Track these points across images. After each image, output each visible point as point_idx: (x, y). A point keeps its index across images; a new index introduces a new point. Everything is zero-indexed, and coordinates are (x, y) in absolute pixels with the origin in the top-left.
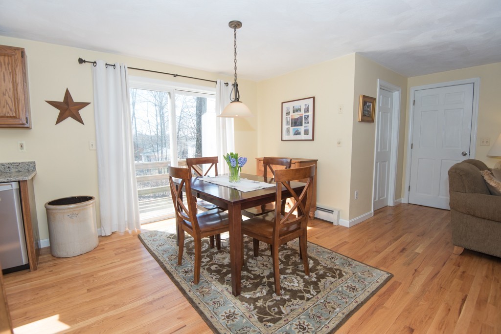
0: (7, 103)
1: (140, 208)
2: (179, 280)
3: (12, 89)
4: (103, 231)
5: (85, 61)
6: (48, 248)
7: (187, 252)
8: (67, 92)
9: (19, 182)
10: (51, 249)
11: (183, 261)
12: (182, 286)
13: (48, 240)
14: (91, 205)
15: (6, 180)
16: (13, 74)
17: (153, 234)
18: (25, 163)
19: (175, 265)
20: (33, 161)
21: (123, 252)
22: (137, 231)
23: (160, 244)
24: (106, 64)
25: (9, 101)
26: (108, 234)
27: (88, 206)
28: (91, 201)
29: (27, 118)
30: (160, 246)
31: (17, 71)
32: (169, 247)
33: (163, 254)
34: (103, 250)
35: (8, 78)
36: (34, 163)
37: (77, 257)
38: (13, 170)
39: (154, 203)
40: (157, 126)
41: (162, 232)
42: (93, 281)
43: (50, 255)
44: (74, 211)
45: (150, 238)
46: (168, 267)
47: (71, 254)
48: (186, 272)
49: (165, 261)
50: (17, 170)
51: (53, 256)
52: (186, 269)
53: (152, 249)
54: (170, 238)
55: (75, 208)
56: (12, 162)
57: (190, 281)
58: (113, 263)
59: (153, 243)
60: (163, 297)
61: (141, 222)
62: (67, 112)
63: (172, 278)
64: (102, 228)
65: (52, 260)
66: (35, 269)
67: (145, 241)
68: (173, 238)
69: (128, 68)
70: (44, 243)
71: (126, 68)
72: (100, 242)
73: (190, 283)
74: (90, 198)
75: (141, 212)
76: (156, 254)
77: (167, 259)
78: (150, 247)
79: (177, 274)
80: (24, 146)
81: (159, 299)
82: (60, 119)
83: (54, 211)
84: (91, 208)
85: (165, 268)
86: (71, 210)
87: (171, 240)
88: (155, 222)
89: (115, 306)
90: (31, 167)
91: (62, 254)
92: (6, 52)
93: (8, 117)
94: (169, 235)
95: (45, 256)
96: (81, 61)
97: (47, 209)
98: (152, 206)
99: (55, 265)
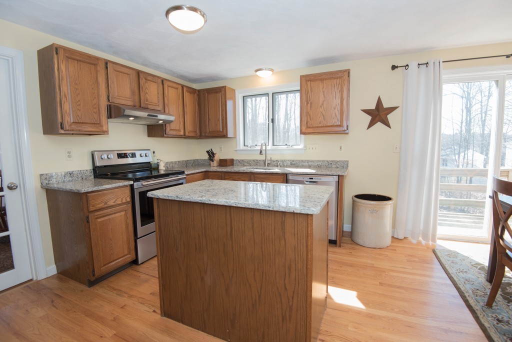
0: (336, 115)
1: (439, 220)
2: (487, 325)
3: (340, 104)
4: (396, 233)
5: (397, 67)
6: (348, 232)
7: (501, 295)
8: (379, 99)
9: (339, 176)
10: (351, 235)
11: (494, 304)
12: (492, 336)
13: (351, 226)
14: (390, 206)
15: (331, 174)
16: (342, 92)
17: (453, 255)
18: (342, 161)
19: (482, 304)
20: (347, 160)
21: (415, 261)
22: (431, 244)
23: (461, 270)
24: (419, 64)
25: (337, 114)
26: (401, 237)
27: (387, 206)
28: (390, 202)
29: (347, 126)
30: (462, 271)
31: (344, 89)
32: (473, 277)
33: (465, 283)
34: (394, 251)
35: (338, 95)
36: (348, 161)
37: (371, 249)
38: (334, 166)
39: (453, 217)
40: (462, 123)
41: (464, 256)
42: (386, 277)
43: (350, 239)
44: (375, 207)
45: (449, 258)
46: (472, 302)
47: (367, 245)
48: (499, 321)
49: (467, 292)
50: (336, 166)
51: (352, 240)
52: (500, 317)
53: (450, 271)
54: (477, 267)
55: (376, 205)
56: (333, 160)
57: (505, 335)
58: (404, 268)
59: (452, 264)
60: (461, 333)
61: (438, 236)
62: (377, 119)
63: (477, 319)
64: (396, 230)
65: (351, 244)
66: (340, 246)
67: (441, 258)
68: (479, 269)
69: (443, 62)
70: (347, 227)
71: (441, 63)
72: (392, 242)
73: (505, 338)
74: (389, 199)
75: (440, 224)
76: (455, 278)
77: (471, 292)
78: (448, 268)
79: (484, 316)
80: (342, 148)
81: (456, 332)
82: (371, 124)
83: (359, 204)
84: (389, 208)
85: (466, 302)
86: (373, 206)
87: (477, 270)
88: (454, 240)
89: (405, 312)
90: (345, 165)
91: (360, 242)
92: (338, 76)
93: (335, 126)
94: (473, 263)
95: (346, 238)
96: (394, 67)
97: (354, 201)
98: (451, 221)
99: (353, 249)
